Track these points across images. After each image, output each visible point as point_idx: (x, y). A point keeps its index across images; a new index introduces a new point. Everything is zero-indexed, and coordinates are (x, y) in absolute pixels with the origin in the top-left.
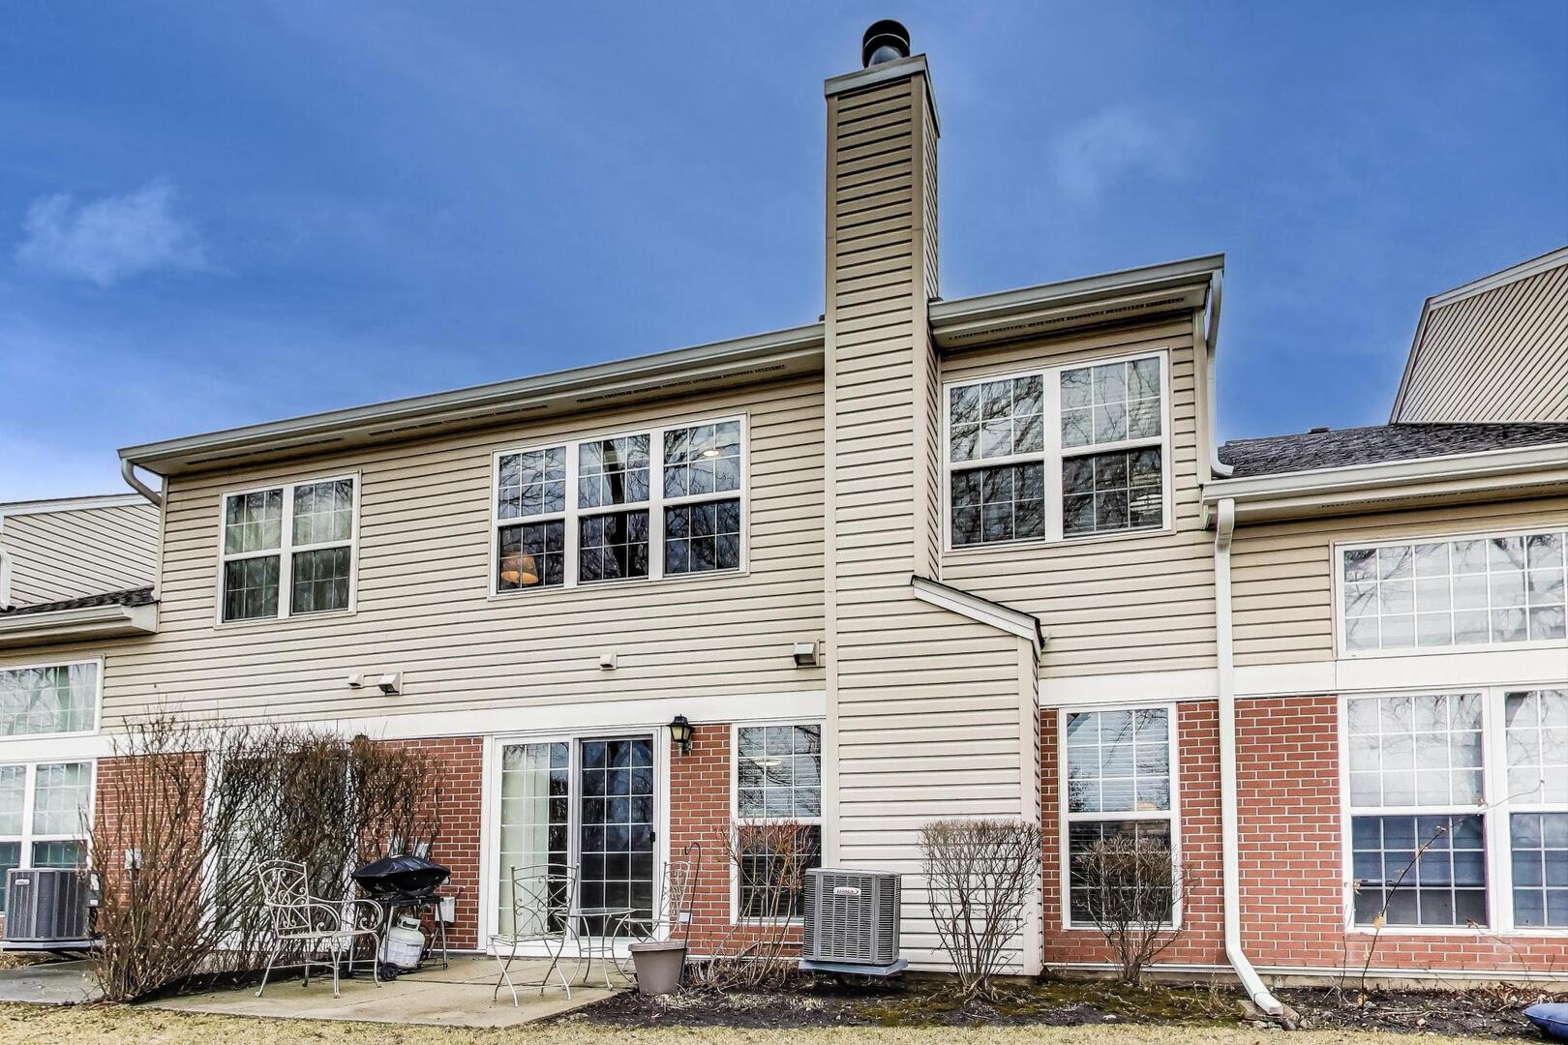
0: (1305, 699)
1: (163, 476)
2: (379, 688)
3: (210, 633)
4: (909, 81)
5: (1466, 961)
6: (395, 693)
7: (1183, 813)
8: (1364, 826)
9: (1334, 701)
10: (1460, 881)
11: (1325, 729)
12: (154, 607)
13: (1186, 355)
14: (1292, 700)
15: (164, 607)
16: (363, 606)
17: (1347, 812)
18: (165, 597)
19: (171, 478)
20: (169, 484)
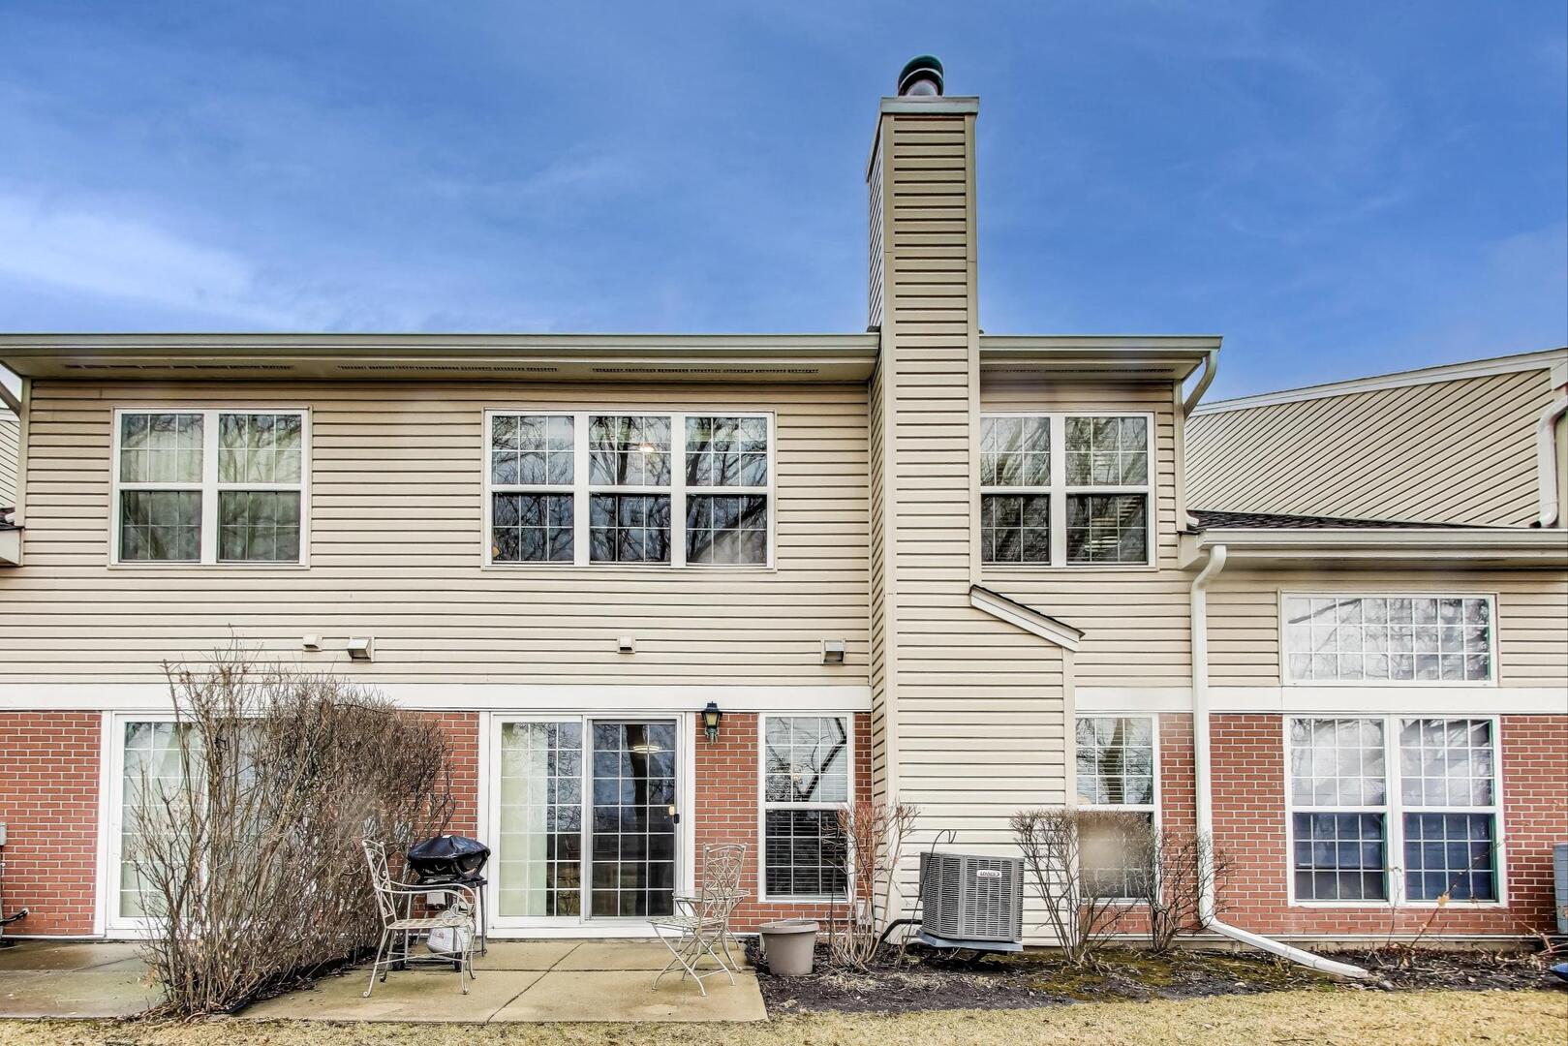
0: (1259, 716)
1: (21, 376)
2: (347, 652)
3: (102, 572)
4: (963, 120)
5: (1373, 927)
6: (366, 659)
7: (1164, 807)
8: (1302, 820)
9: (1281, 720)
10: (1367, 865)
11: (1274, 741)
12: (16, 534)
13: (1168, 419)
14: (1250, 716)
15: (29, 535)
16: (317, 560)
17: (1291, 809)
18: (30, 524)
19: (33, 381)
20: (33, 388)
